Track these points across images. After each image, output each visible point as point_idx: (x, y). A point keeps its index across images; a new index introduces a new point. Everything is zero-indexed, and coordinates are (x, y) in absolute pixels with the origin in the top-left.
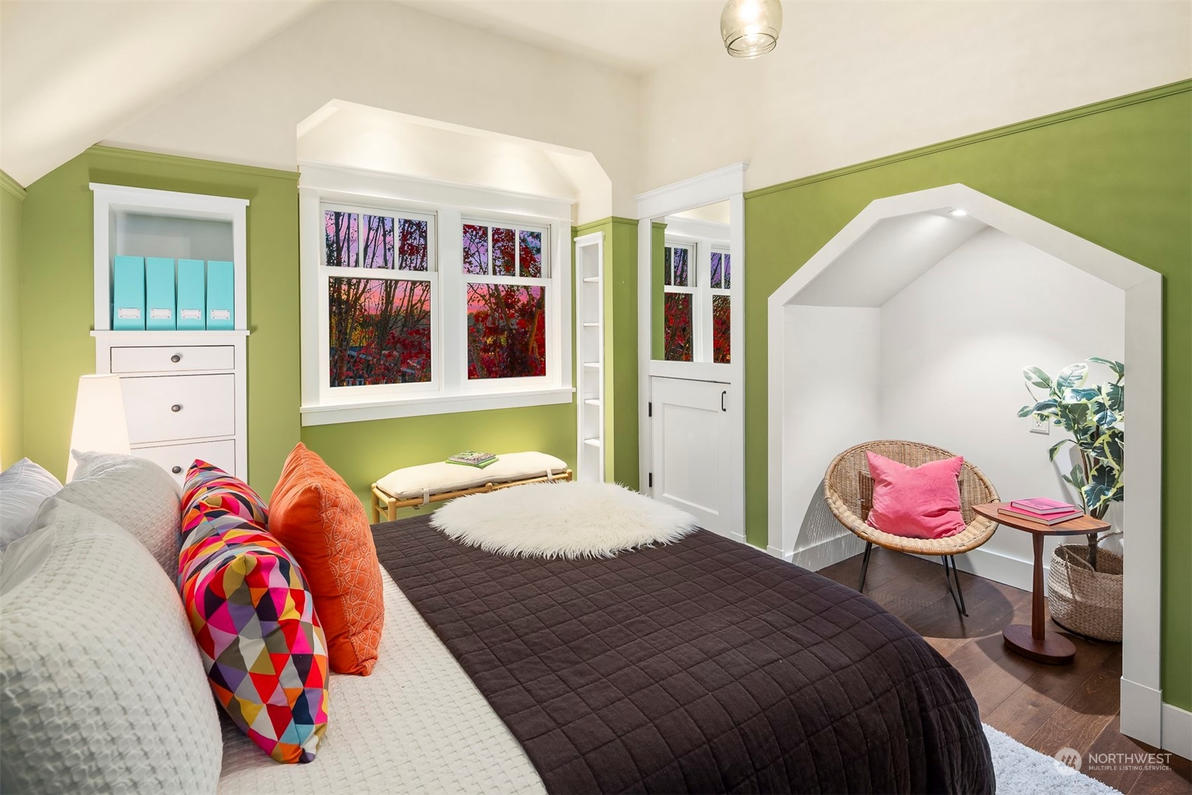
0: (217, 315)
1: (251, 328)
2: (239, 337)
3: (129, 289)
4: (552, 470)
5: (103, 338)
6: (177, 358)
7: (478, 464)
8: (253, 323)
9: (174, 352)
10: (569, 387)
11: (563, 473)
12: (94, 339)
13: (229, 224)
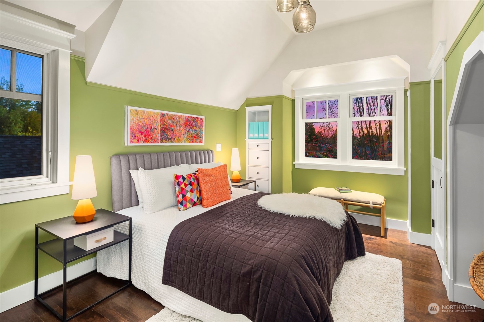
0: (266, 135)
1: (272, 139)
2: (269, 141)
3: (252, 131)
4: (373, 202)
5: (248, 141)
6: (258, 146)
7: (341, 191)
8: (273, 137)
9: (258, 144)
10: (403, 168)
11: (381, 205)
12: (246, 141)
13: (268, 112)
